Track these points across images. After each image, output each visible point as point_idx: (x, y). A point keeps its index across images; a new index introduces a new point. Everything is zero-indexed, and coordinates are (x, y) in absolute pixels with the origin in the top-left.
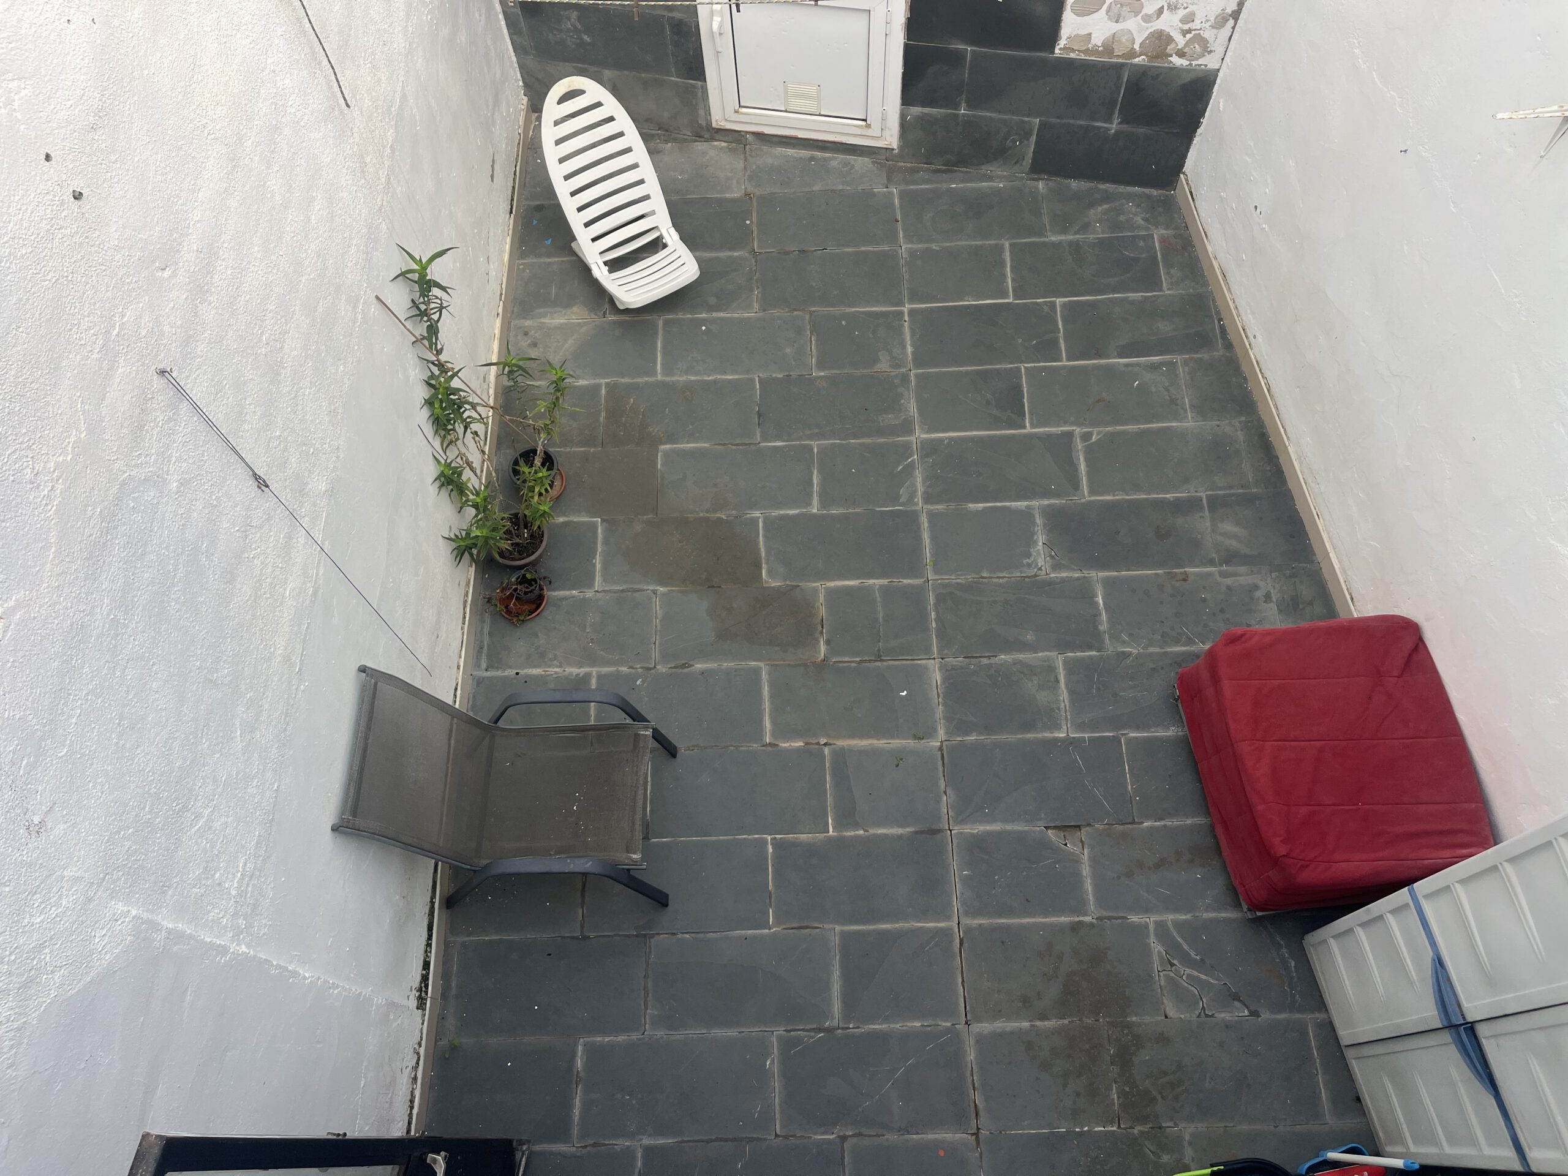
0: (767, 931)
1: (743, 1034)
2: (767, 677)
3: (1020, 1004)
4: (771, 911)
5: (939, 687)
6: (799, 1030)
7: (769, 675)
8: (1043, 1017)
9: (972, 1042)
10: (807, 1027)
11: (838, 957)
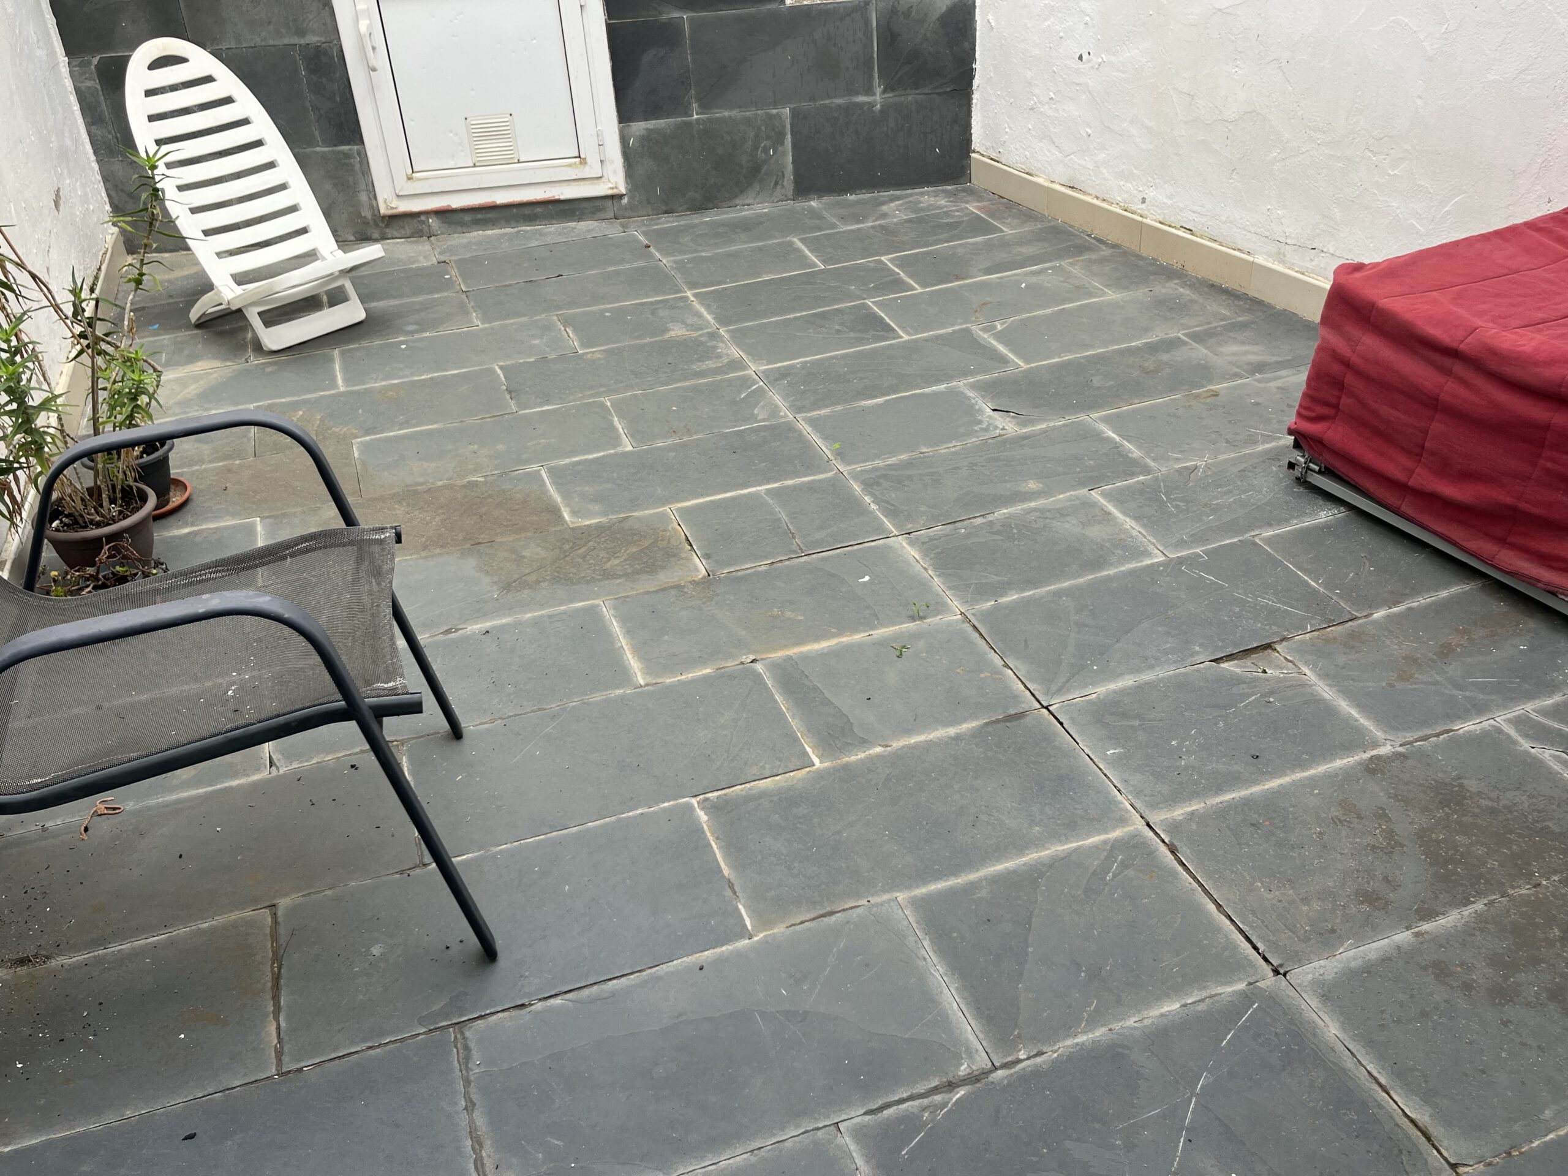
0: (747, 941)
1: (762, 1152)
2: (612, 612)
3: (1365, 908)
4: (740, 906)
5: (920, 560)
6: (902, 1101)
7: (614, 609)
8: (1428, 914)
9: (1314, 1003)
10: (920, 1088)
11: (926, 943)
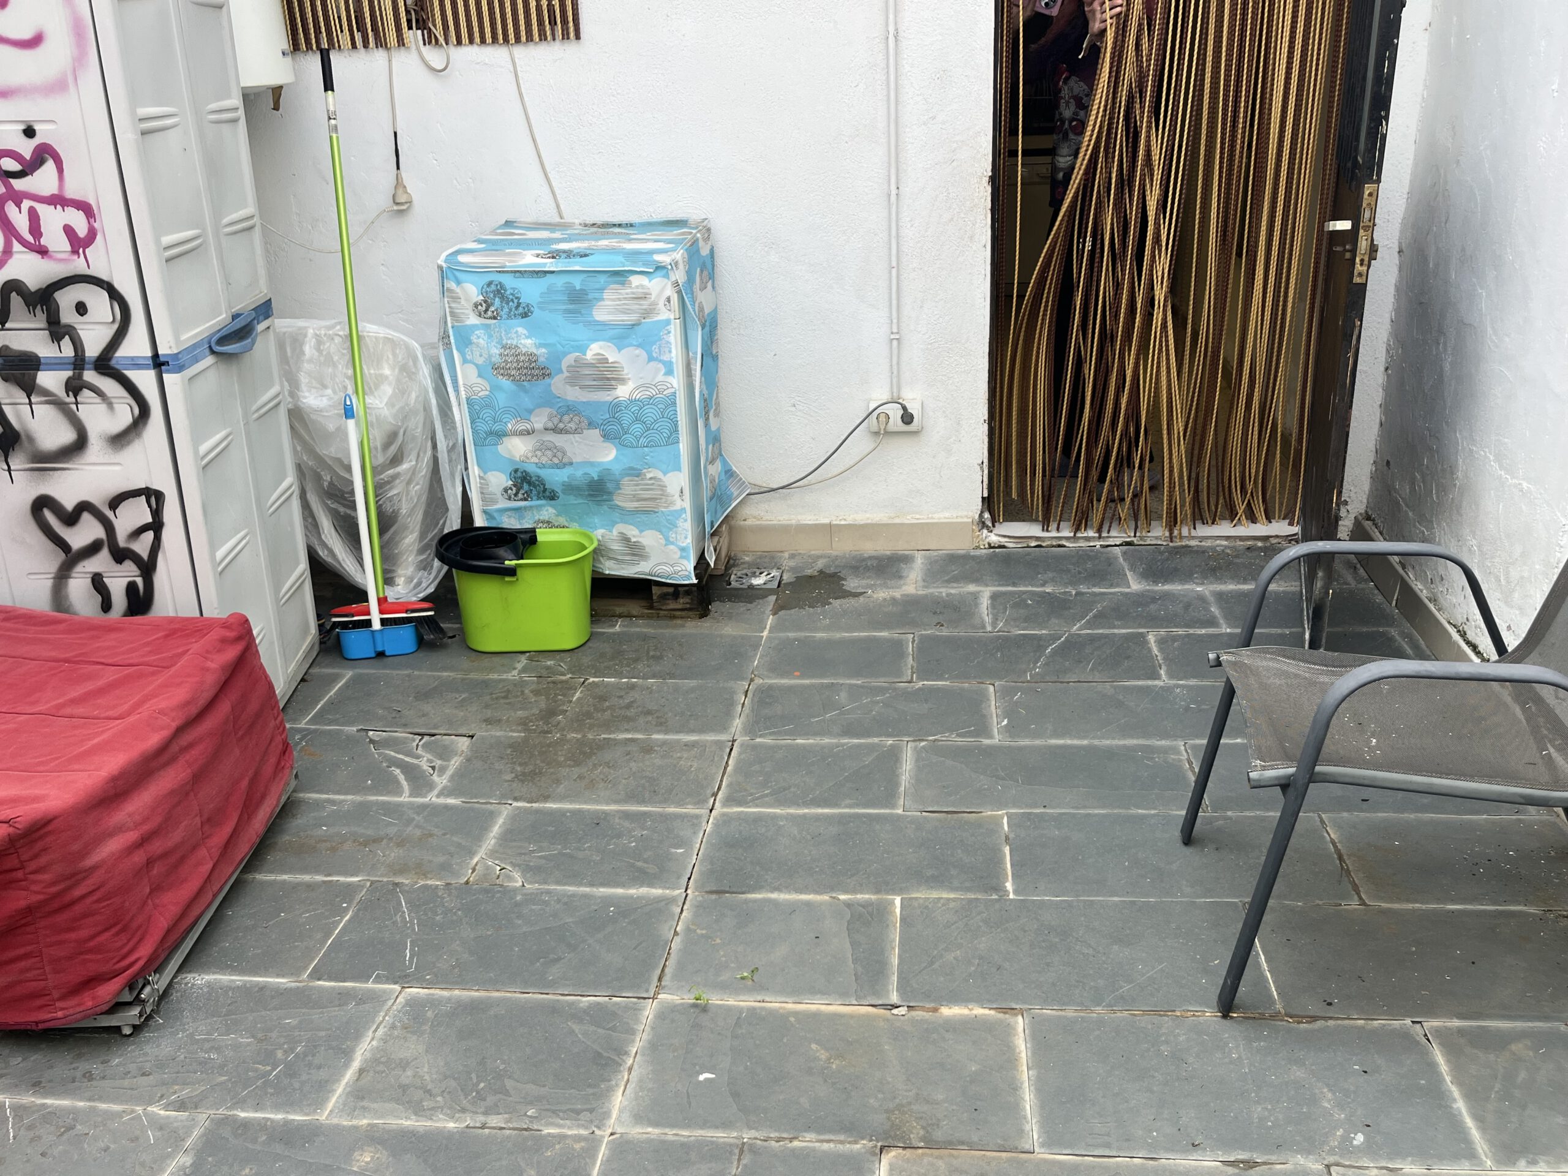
0: (1012, 811)
2: (1027, 1127)
4: (1006, 830)
5: (623, 1083)
7: (1022, 1131)
9: (732, 727)
